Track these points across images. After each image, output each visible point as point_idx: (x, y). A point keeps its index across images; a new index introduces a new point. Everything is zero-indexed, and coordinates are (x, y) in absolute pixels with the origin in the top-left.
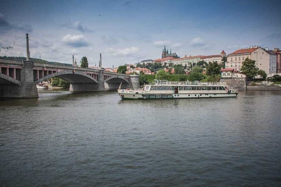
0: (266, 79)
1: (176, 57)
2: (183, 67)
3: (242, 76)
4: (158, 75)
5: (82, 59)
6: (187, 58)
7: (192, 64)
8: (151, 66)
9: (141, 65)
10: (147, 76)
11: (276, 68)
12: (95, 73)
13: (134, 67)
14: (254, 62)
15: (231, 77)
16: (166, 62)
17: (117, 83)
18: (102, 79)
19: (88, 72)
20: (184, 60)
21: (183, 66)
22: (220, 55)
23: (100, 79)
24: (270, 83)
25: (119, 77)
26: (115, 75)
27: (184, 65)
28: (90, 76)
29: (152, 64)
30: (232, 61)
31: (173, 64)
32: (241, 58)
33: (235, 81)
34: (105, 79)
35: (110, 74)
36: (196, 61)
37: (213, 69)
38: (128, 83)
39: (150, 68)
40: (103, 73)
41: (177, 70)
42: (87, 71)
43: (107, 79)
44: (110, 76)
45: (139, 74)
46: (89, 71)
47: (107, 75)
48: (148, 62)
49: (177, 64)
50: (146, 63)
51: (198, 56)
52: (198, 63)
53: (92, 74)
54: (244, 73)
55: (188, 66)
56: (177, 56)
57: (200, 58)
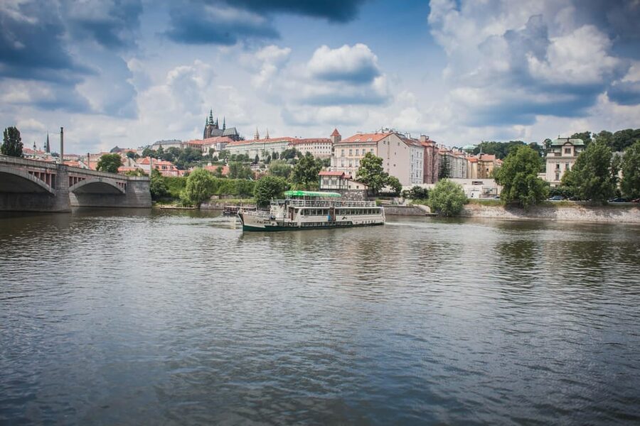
0: (401, 194)
1: (236, 137)
2: (251, 160)
3: (358, 187)
4: (192, 179)
5: (5, 133)
6: (260, 141)
7: (271, 155)
8: (177, 156)
9: (154, 151)
10: (167, 180)
11: (422, 172)
12: (48, 170)
13: (137, 155)
14: (380, 161)
15: (338, 187)
16: (213, 147)
17: (97, 194)
18: (64, 184)
19: (31, 169)
20: (254, 146)
21: (250, 157)
22: (329, 138)
23: (58, 184)
24: (407, 202)
25: (104, 180)
26: (94, 175)
27: (252, 156)
28: (35, 178)
29: (180, 152)
30: (343, 155)
31: (229, 152)
32: (360, 152)
33: (345, 196)
34: (71, 185)
35: (82, 173)
36: (279, 149)
37: (305, 171)
38: (125, 195)
39: (176, 160)
40: (67, 171)
41: (235, 168)
42: (28, 166)
43: (76, 185)
44: (83, 179)
45: (150, 175)
46: (34, 166)
47: (76, 175)
48: (171, 146)
49: (238, 154)
50: (165, 148)
51: (283, 139)
52: (283, 154)
53: (40, 172)
54: (363, 182)
55: (261, 158)
56: (237, 135)
57: (288, 143)
